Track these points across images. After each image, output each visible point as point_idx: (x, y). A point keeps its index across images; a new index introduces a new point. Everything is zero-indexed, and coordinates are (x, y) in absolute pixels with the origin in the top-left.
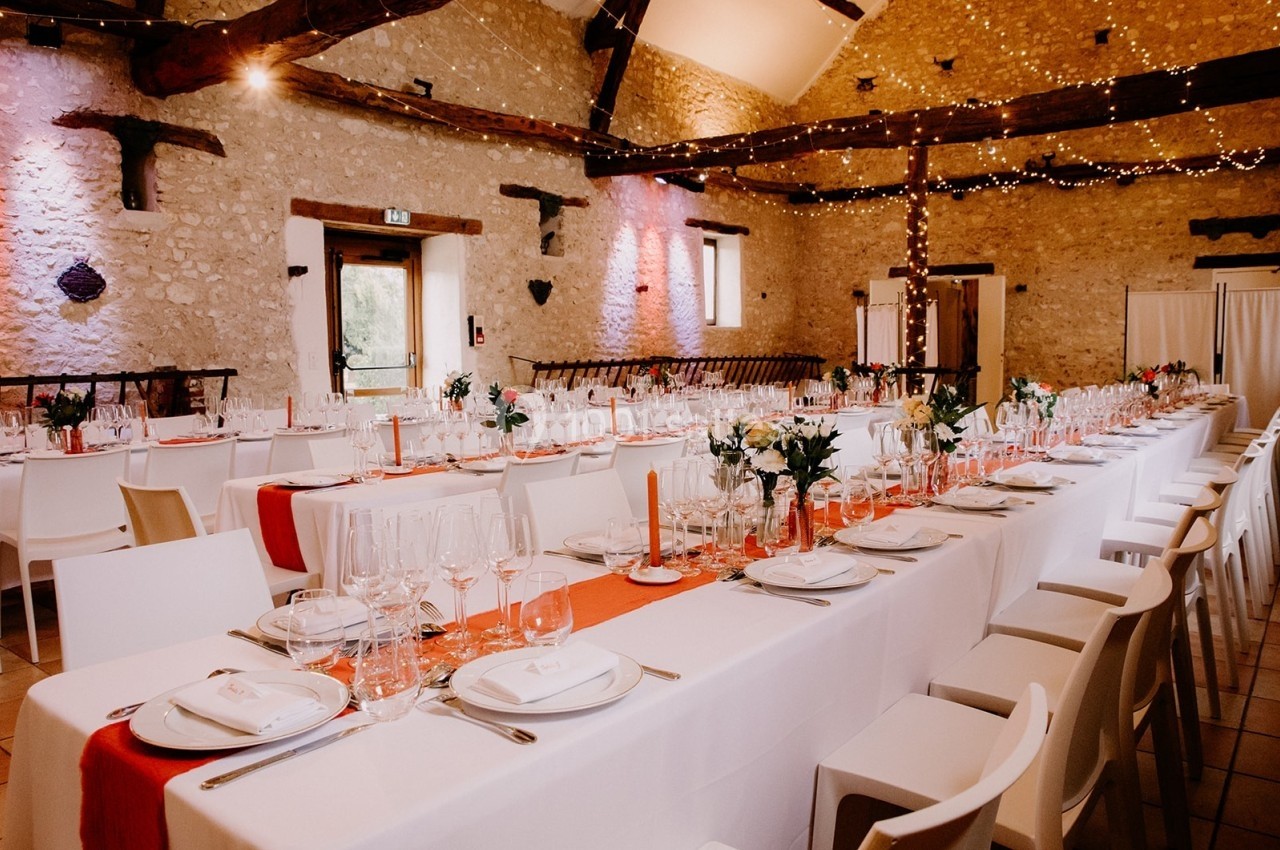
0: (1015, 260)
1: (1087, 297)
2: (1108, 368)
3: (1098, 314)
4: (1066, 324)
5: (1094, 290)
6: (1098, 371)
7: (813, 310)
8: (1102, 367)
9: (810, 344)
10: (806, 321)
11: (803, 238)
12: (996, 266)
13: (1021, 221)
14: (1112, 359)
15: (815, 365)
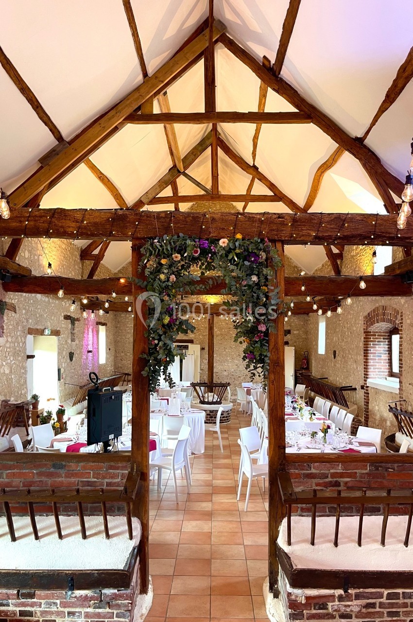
0: (201, 339)
1: (224, 353)
2: (232, 376)
3: (228, 358)
4: (218, 362)
5: (227, 350)
6: (229, 377)
7: (122, 354)
8: (230, 376)
9: (121, 367)
10: (120, 358)
11: (119, 326)
12: (194, 341)
13: (203, 325)
14: (233, 373)
15: (127, 376)
